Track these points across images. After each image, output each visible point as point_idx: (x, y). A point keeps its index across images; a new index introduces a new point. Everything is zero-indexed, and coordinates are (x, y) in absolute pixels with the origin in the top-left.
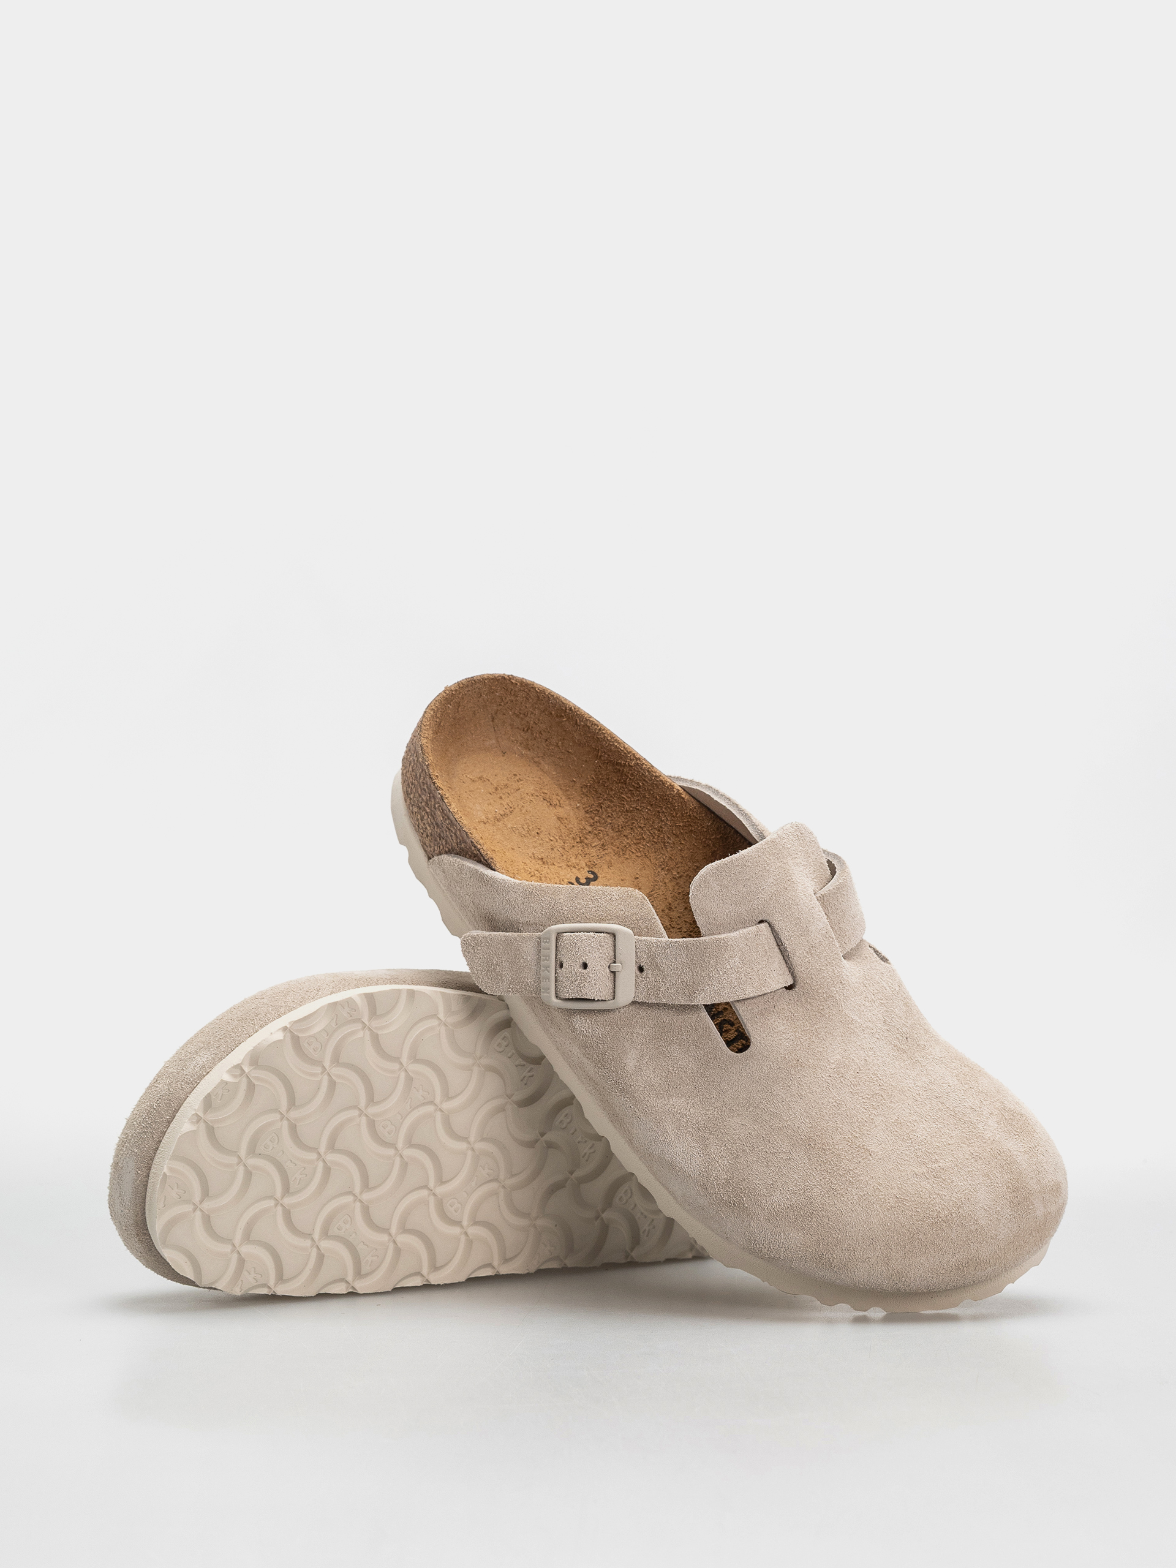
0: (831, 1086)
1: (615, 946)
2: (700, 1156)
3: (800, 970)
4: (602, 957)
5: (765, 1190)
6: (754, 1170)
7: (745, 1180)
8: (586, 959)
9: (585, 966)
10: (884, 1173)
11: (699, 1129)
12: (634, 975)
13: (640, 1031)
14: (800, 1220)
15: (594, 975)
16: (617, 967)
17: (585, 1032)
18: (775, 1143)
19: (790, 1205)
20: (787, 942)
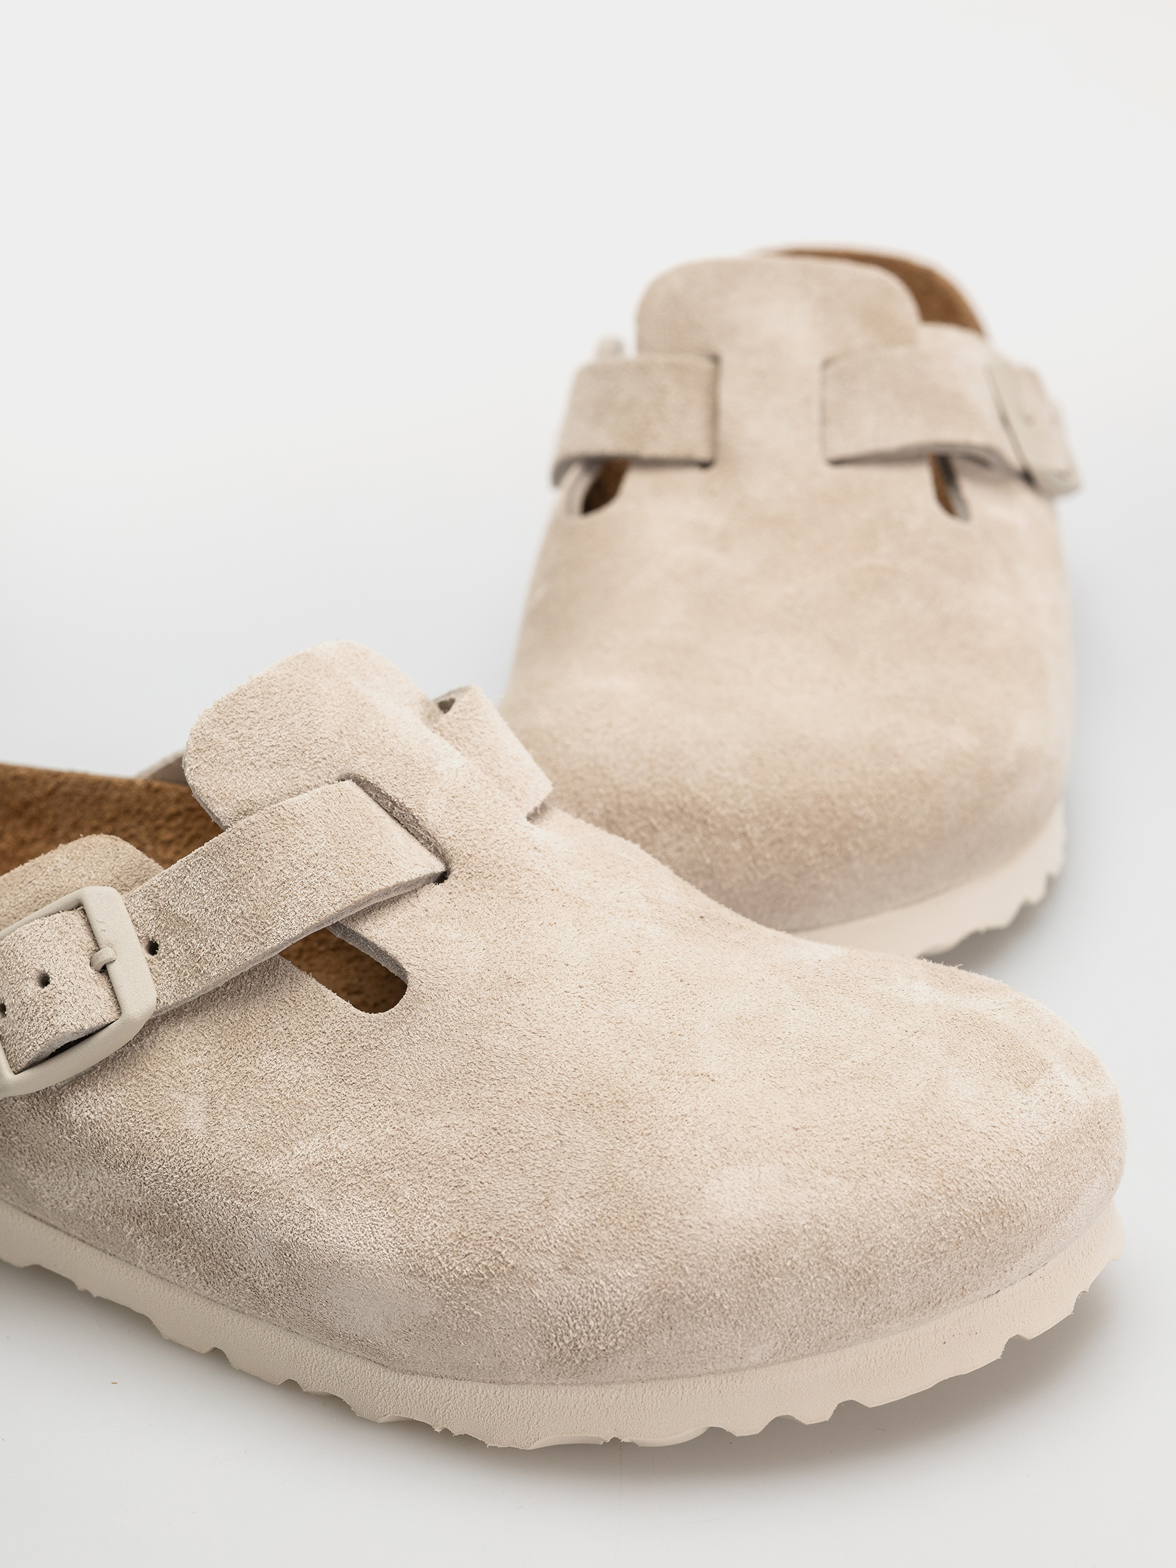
0: (590, 1001)
1: (89, 924)
2: (389, 1217)
3: (445, 835)
4: (71, 950)
5: (536, 1217)
6: (500, 1192)
7: (490, 1219)
8: (42, 966)
9: (45, 981)
10: (752, 1100)
11: (369, 1172)
12: (146, 961)
13: (195, 1060)
14: (627, 1237)
15: (66, 987)
16: (105, 955)
17: (92, 1116)
18: (522, 1128)
19: (596, 1219)
20: (398, 795)
